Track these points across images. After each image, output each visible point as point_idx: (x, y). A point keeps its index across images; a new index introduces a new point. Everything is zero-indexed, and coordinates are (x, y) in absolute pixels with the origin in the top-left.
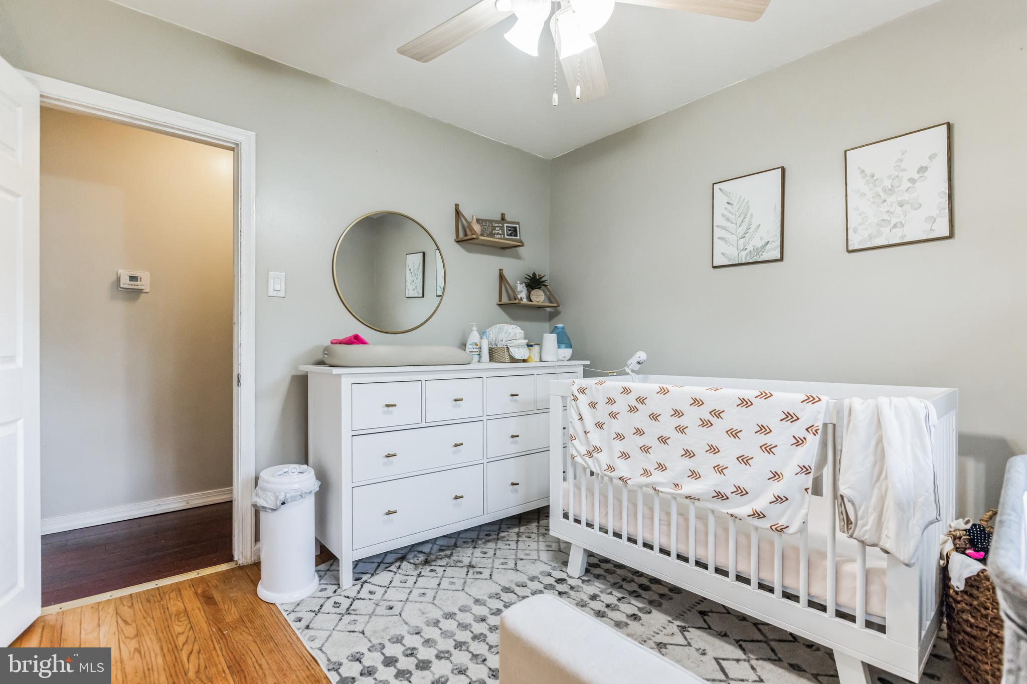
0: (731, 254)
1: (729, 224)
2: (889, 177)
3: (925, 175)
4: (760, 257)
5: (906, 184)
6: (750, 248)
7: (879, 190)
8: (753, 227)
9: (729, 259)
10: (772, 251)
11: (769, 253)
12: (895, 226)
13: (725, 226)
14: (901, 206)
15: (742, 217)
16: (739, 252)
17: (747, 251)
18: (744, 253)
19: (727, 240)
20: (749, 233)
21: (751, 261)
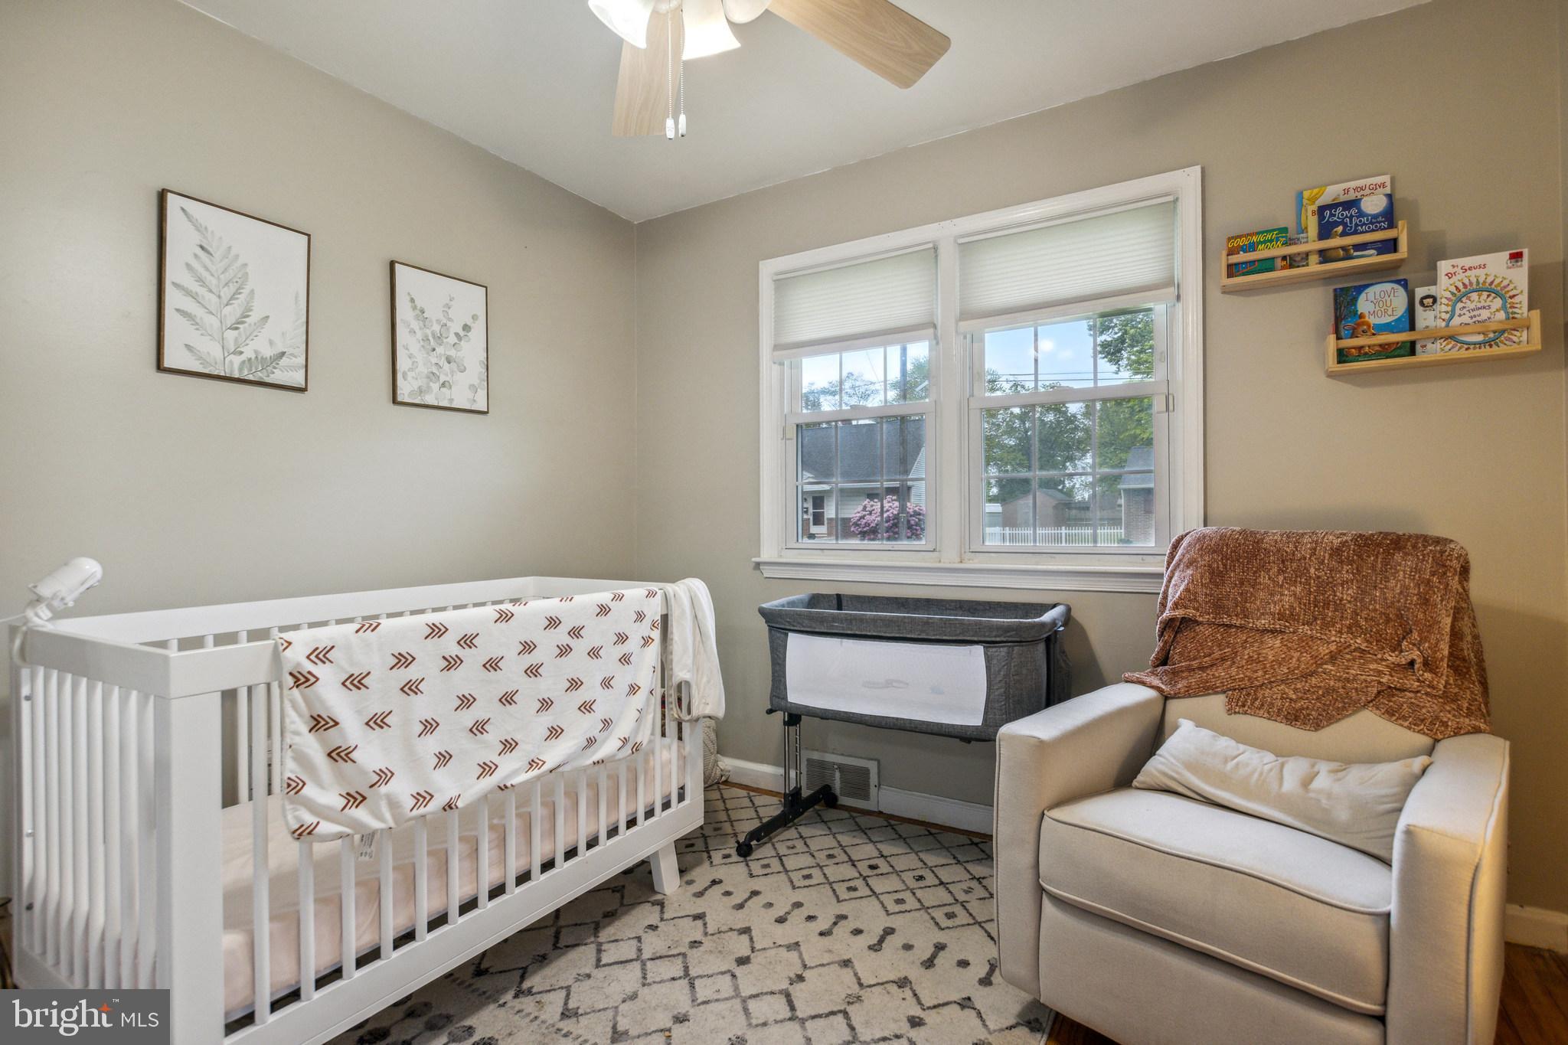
0: (208, 353)
1: (202, 291)
2: (438, 321)
3: (468, 334)
4: (268, 376)
5: (453, 339)
6: (248, 353)
7: (429, 332)
8: (254, 317)
9: (204, 363)
10: (292, 371)
11: (286, 373)
12: (443, 385)
13: (194, 291)
14: (449, 363)
15: (233, 288)
16: (226, 354)
17: (243, 357)
18: (237, 360)
19: (198, 320)
20: (246, 325)
21: (251, 377)
